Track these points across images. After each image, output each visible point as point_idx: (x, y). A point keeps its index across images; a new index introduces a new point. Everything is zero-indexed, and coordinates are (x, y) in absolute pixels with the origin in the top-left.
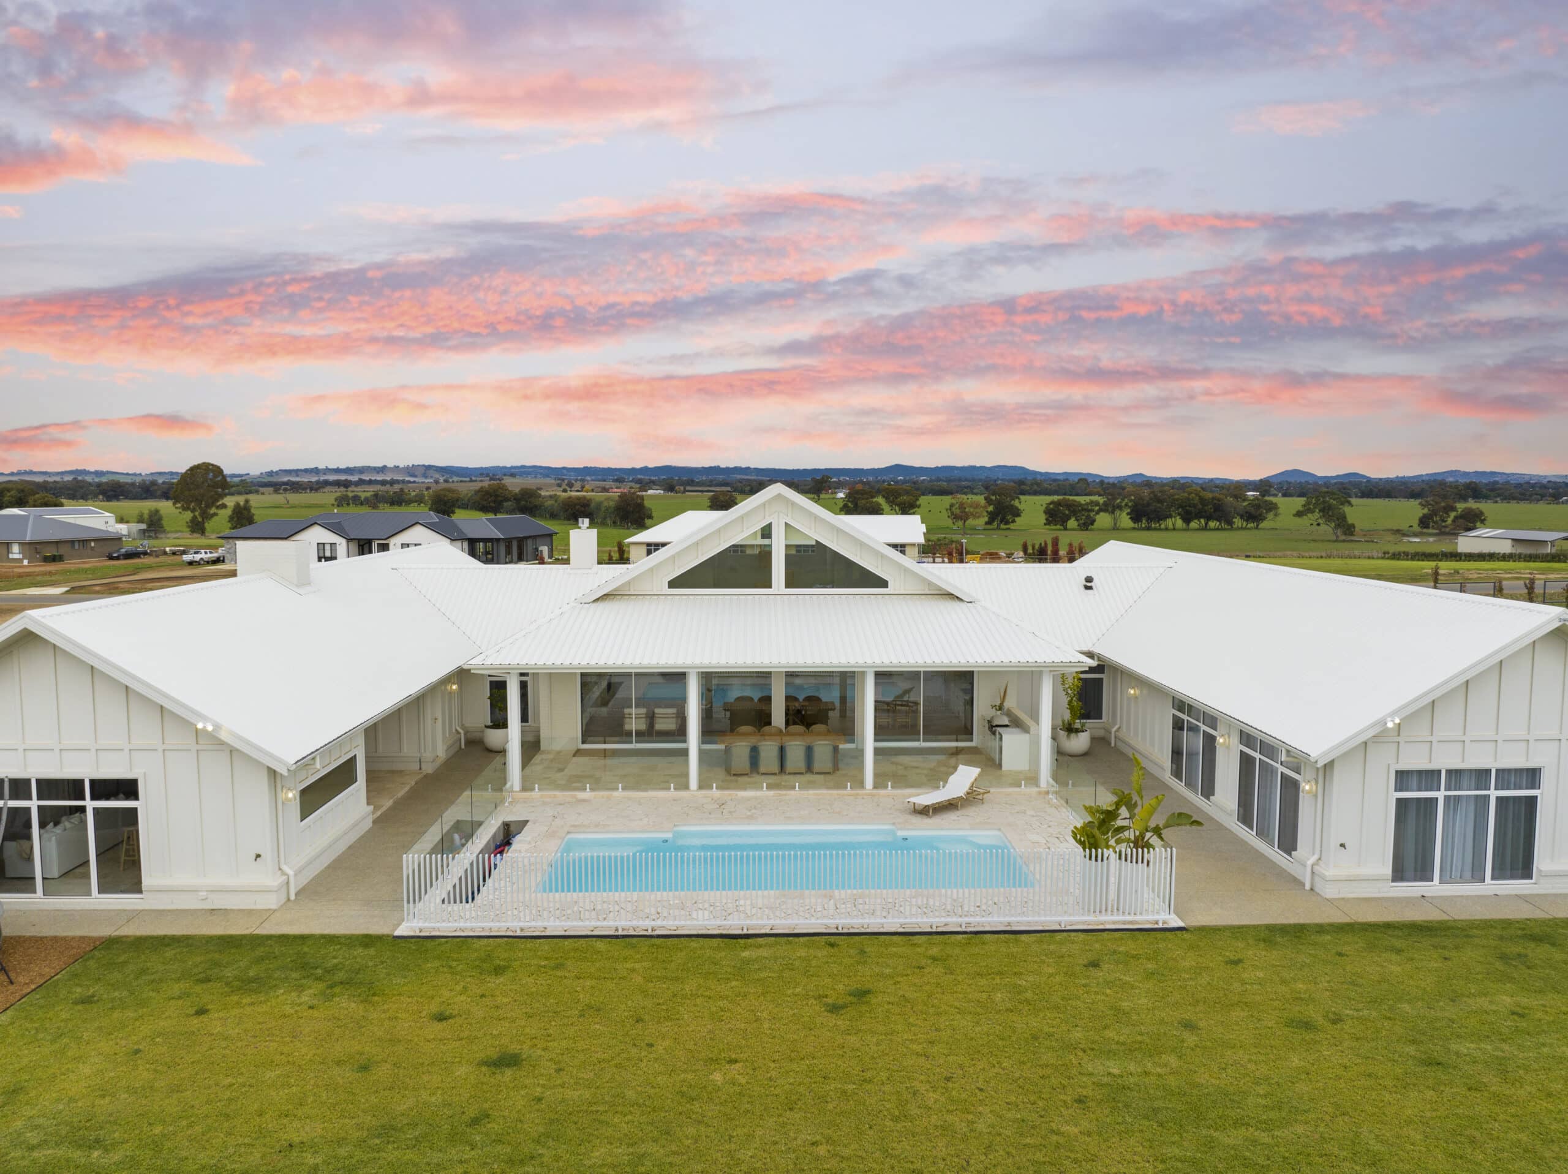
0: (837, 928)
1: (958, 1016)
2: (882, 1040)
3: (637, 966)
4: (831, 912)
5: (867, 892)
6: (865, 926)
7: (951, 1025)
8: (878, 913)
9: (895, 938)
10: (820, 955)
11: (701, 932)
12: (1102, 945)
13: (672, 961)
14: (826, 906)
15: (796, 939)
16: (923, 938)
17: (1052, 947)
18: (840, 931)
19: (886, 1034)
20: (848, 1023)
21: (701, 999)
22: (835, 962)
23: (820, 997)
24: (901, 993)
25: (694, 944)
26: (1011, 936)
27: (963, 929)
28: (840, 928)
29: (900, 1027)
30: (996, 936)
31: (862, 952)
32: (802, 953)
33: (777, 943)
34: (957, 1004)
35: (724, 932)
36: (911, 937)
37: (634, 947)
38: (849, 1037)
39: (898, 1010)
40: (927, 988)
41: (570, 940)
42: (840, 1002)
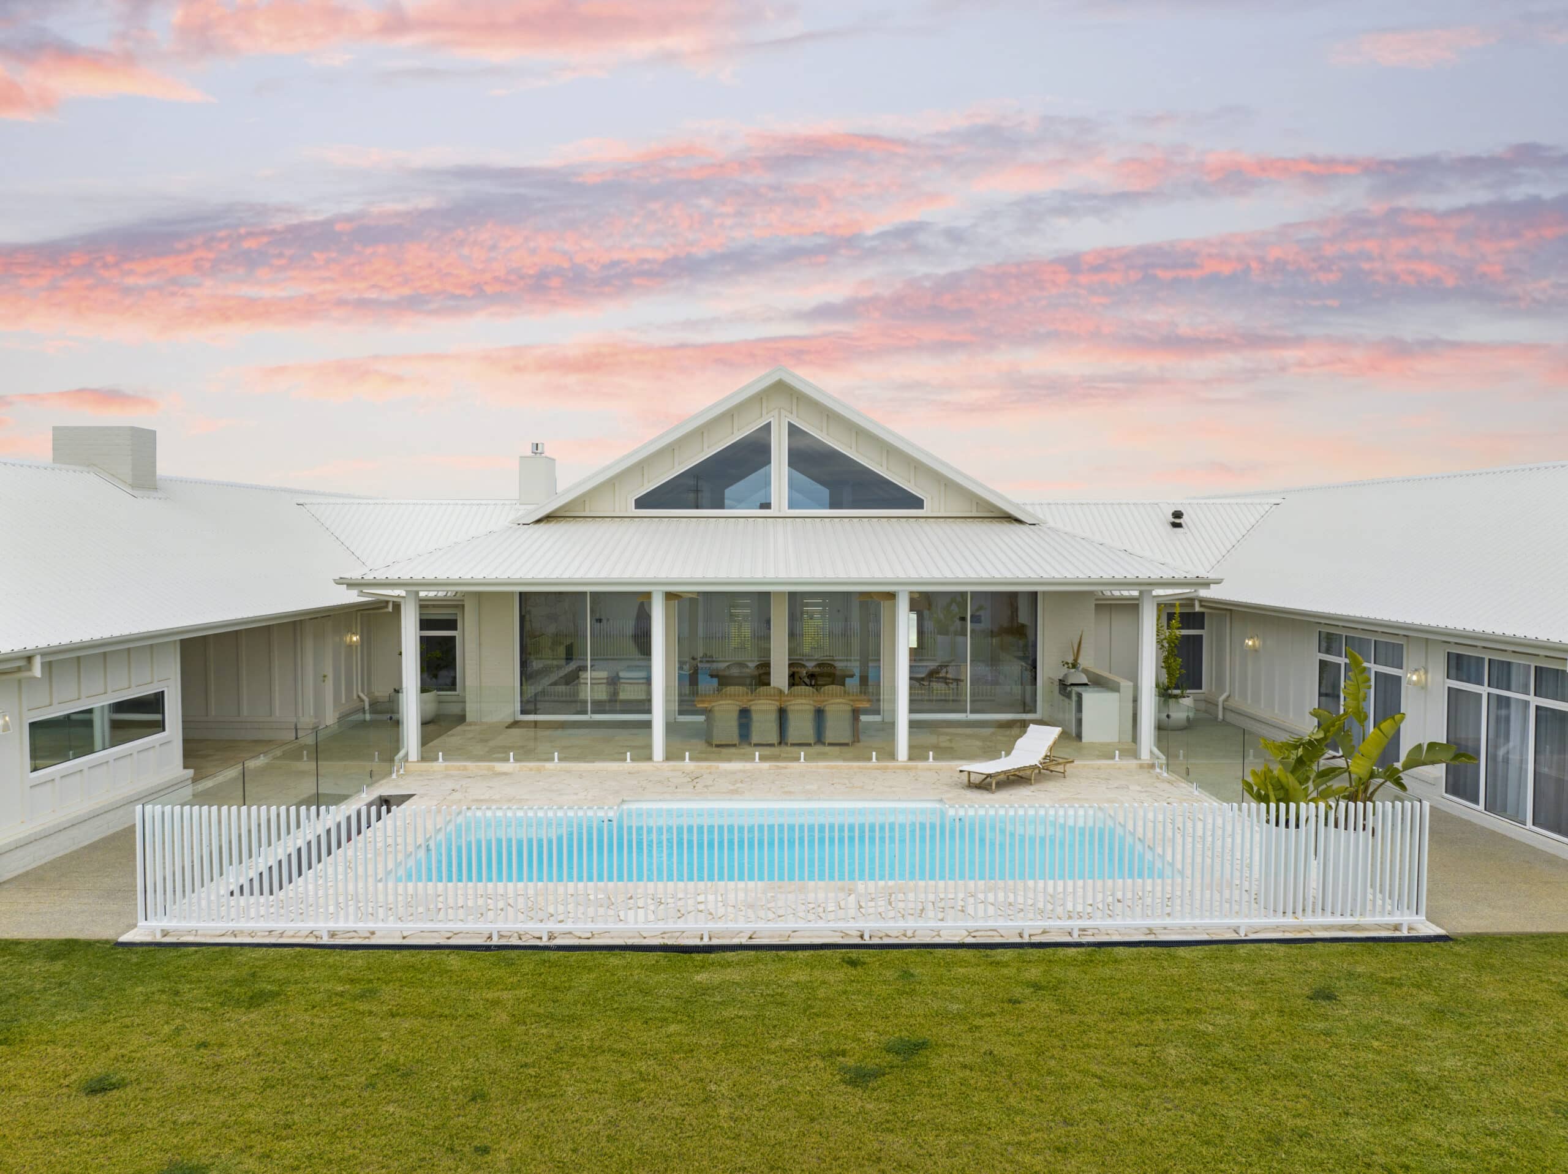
0: (862, 937)
2: (958, 1144)
3: (505, 995)
4: (852, 912)
5: (911, 883)
6: (909, 933)
7: (1092, 1111)
8: (931, 914)
9: (961, 952)
10: (832, 979)
11: (630, 942)
12: (1323, 963)
13: (570, 988)
14: (842, 904)
15: (792, 954)
16: (1010, 953)
17: (1238, 967)
18: (867, 941)
19: (965, 1131)
20: (887, 1106)
21: (608, 1056)
22: (859, 992)
23: (832, 1054)
24: (985, 1047)
25: (614, 960)
26: (1159, 950)
27: (1075, 938)
28: (866, 937)
29: (991, 1117)
30: (1134, 949)
31: (906, 975)
32: (801, 976)
33: (758, 960)
34: (1094, 1068)
35: (670, 942)
36: (988, 952)
37: (510, 963)
38: (890, 1138)
39: (983, 1081)
40: (1033, 1038)
41: (405, 952)
42: (870, 1064)
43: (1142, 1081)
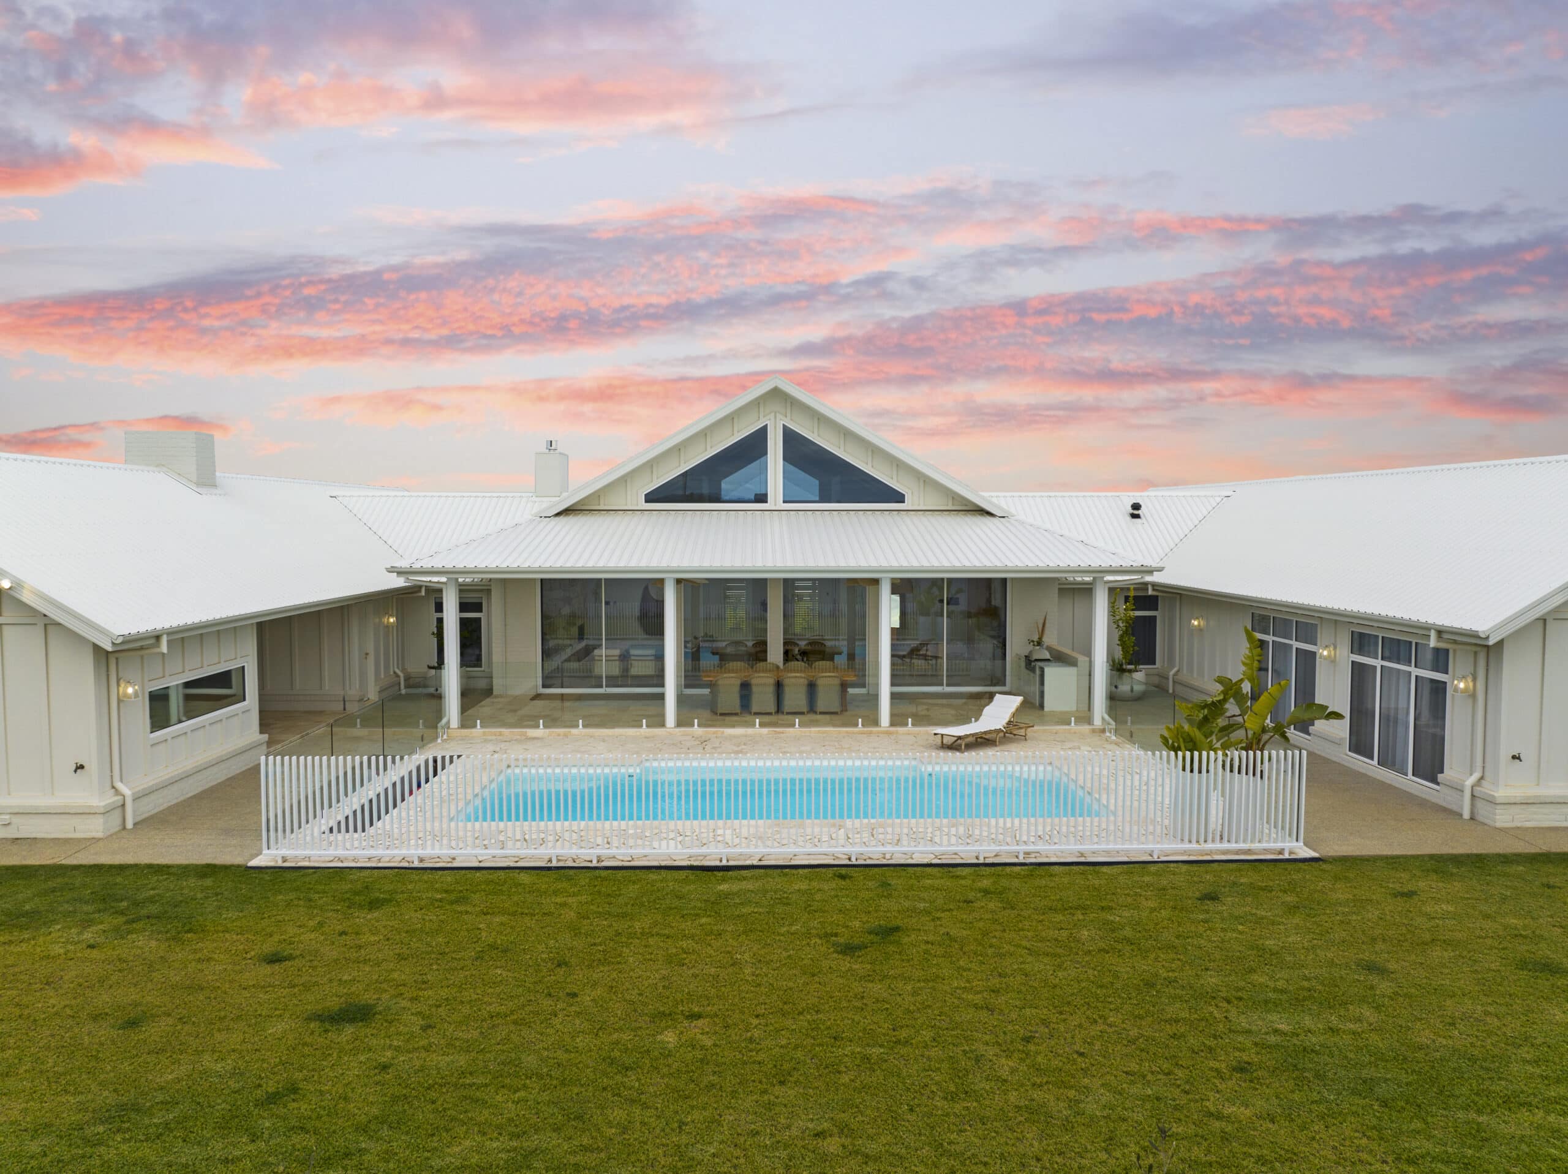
0: (850, 859)
1: (1030, 959)
2: (920, 989)
3: (570, 900)
4: (842, 842)
5: (890, 821)
6: (888, 856)
7: (1021, 969)
8: (905, 843)
9: (929, 870)
10: (826, 887)
11: (663, 864)
12: (1215, 876)
13: (620, 895)
14: (834, 836)
15: (794, 871)
16: (967, 870)
17: (1147, 879)
18: (854, 862)
19: (926, 981)
20: (869, 966)
21: (656, 938)
22: (848, 896)
23: (826, 935)
24: (943, 930)
25: (653, 876)
26: (1087, 868)
27: (1021, 860)
28: (853, 859)
29: (946, 972)
30: (1067, 867)
31: (885, 885)
32: (804, 886)
33: (767, 875)
34: (1024, 943)
35: (695, 864)
36: (951, 869)
37: (569, 879)
38: (870, 985)
39: (940, 951)
40: (981, 924)
41: (484, 872)
42: (856, 941)
43: (1059, 950)
